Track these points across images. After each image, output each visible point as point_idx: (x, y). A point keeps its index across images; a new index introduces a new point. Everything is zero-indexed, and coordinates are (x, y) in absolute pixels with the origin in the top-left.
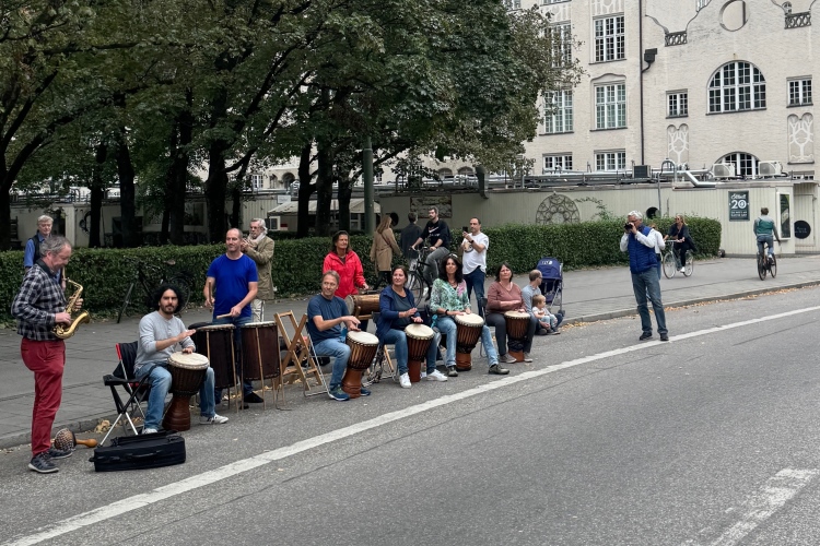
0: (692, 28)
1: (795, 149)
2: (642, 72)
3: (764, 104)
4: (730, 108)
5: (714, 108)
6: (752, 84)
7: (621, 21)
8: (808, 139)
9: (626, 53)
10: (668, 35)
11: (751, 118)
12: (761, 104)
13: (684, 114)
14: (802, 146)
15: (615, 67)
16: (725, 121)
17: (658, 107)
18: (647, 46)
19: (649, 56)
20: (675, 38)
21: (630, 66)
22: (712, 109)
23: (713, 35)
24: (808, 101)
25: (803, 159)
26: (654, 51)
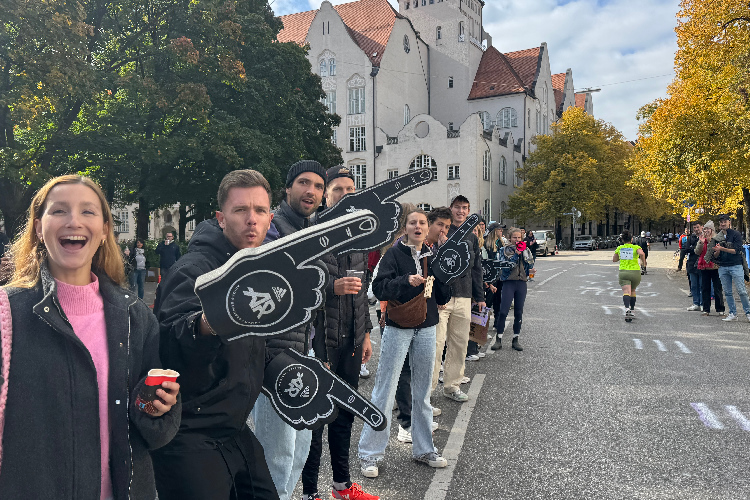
0: (401, 134)
2: (375, 158)
3: (436, 178)
7: (363, 129)
9: (367, 147)
10: (389, 139)
11: (429, 186)
15: (360, 155)
17: (382, 178)
18: (378, 145)
19: (379, 150)
20: (392, 140)
21: (368, 155)
23: (411, 140)
24: (457, 177)
26: (382, 147)
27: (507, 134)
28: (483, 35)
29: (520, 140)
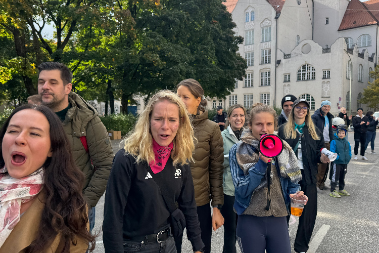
0: (293, 52)
1: (323, 93)
2: (276, 67)
3: (315, 78)
4: (304, 79)
6: (311, 71)
7: (270, 51)
8: (328, 90)
9: (271, 61)
11: (310, 83)
13: (289, 81)
14: (326, 92)
15: (268, 65)
16: (302, 83)
17: (281, 79)
18: (278, 59)
19: (278, 62)
20: (287, 56)
21: (272, 66)
22: (298, 79)
23: (299, 55)
24: (329, 77)
25: (326, 96)
26: (280, 61)
27: (364, 50)
29: (373, 54)
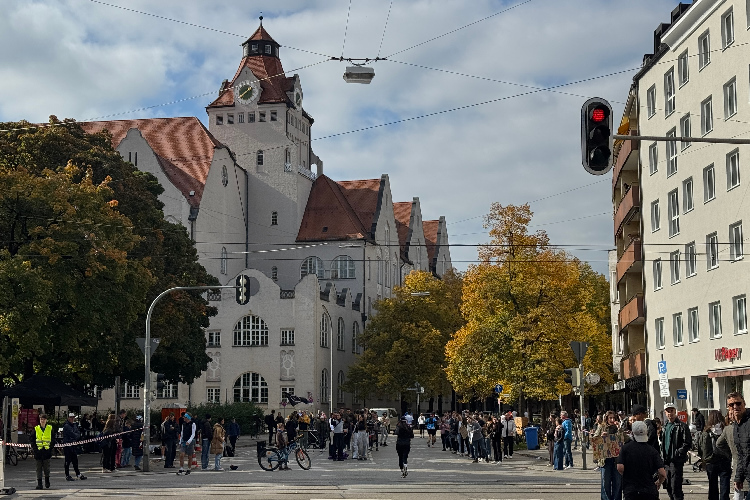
0: (225, 291)
1: (282, 371)
3: (267, 343)
4: (247, 345)
5: (237, 343)
6: (260, 330)
8: (291, 366)
10: (209, 294)
11: (258, 350)
12: (265, 342)
13: (218, 345)
14: (288, 370)
16: (243, 352)
20: (213, 296)
24: (292, 344)
25: (288, 377)
27: (345, 290)
28: (312, 158)
29: (359, 295)
